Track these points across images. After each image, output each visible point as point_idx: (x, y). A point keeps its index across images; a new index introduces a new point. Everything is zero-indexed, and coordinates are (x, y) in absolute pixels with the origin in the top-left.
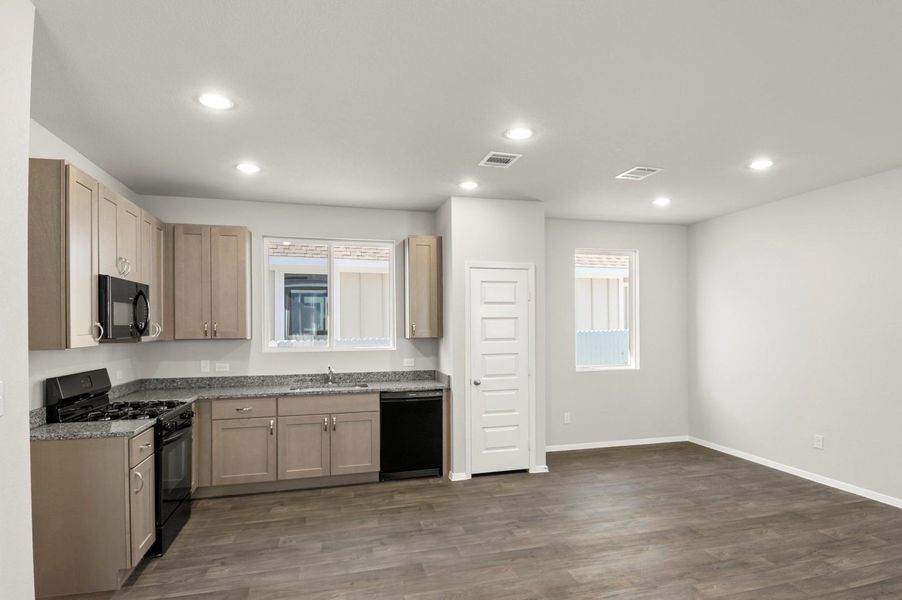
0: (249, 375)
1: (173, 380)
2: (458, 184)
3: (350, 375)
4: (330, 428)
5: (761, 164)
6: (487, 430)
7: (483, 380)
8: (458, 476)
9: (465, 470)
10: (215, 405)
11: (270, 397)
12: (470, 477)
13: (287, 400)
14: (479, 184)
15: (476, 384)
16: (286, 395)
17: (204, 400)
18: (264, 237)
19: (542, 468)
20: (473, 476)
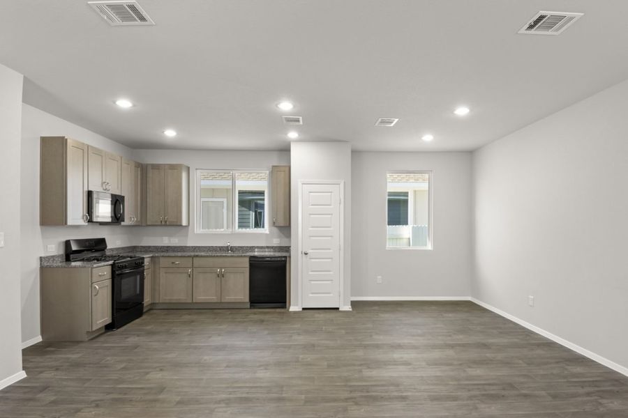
0: (188, 245)
1: (149, 247)
2: (286, 134)
3: (241, 247)
4: (221, 276)
5: (462, 111)
6: (312, 282)
7: (309, 251)
8: (293, 308)
9: (297, 305)
10: (162, 260)
11: (189, 256)
12: (301, 310)
13: (198, 259)
14: (299, 135)
15: (306, 254)
16: (197, 256)
17: (156, 257)
18: (196, 169)
19: (348, 308)
20: (303, 309)
